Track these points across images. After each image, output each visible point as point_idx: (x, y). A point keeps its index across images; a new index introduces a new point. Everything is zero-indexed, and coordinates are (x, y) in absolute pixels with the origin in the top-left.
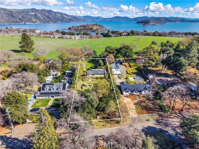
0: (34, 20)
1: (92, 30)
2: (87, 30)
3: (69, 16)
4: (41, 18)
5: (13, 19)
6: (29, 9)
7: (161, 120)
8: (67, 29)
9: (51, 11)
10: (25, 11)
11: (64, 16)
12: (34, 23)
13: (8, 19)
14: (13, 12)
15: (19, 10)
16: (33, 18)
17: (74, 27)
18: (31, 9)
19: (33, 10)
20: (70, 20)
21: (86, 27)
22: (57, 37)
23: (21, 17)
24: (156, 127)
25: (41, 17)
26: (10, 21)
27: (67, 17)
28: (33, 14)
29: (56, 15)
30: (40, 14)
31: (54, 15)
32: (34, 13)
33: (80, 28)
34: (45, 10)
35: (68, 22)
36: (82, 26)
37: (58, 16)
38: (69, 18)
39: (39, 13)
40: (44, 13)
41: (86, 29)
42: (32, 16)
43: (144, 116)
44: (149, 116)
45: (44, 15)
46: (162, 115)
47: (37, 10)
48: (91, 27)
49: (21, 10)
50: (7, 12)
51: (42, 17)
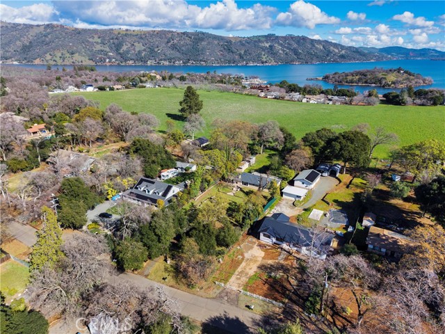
0: (264, 57)
1: (380, 83)
2: (366, 82)
3: (343, 47)
4: (281, 54)
5: (229, 56)
6: (262, 36)
7: (276, 321)
8: (321, 78)
9: (304, 38)
10: (255, 39)
11: (332, 48)
12: (263, 63)
13: (221, 57)
14: (234, 41)
15: (244, 38)
16: (263, 53)
17: (337, 76)
18: (265, 36)
19: (269, 37)
20: (342, 57)
21: (365, 76)
22: (270, 97)
23: (242, 52)
24: (248, 328)
25: (280, 52)
26: (222, 60)
27: (337, 51)
28: (267, 45)
29: (314, 46)
30: (281, 45)
31: (310, 46)
32: (269, 44)
33: (350, 78)
34: (292, 37)
35: (337, 62)
36: (357, 73)
37: (317, 49)
38: (343, 52)
39: (279, 43)
40: (289, 44)
41: (364, 80)
42: (263, 49)
43: (251, 296)
44: (264, 301)
45: (288, 48)
46: (294, 313)
47: (277, 37)
48: (380, 76)
49: (248, 38)
50: (222, 43)
51: (284, 51)
